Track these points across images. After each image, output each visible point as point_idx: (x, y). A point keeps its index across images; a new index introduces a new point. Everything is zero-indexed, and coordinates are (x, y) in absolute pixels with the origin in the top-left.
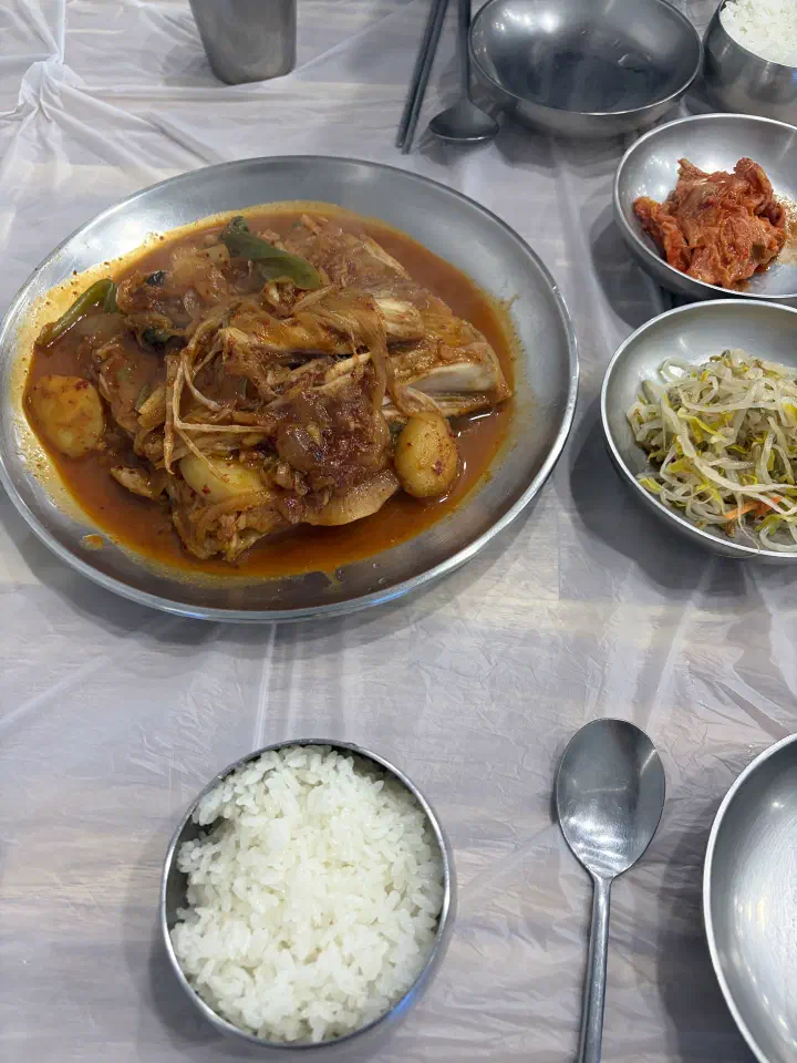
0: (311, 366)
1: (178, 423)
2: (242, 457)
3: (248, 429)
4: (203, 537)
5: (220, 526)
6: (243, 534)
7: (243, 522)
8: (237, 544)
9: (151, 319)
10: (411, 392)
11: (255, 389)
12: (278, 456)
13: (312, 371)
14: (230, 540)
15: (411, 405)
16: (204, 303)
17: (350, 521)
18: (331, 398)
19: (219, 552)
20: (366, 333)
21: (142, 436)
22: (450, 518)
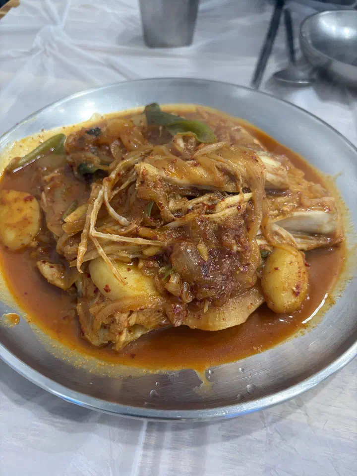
0: (204, 199)
1: (93, 232)
2: (141, 264)
3: (149, 242)
4: (99, 327)
5: (114, 321)
6: (131, 329)
7: (133, 320)
8: (127, 336)
9: (85, 156)
10: (276, 228)
11: (159, 212)
12: (171, 267)
13: (205, 202)
14: (120, 333)
15: (276, 238)
16: (125, 149)
17: (222, 328)
18: (219, 224)
19: (110, 342)
20: (251, 178)
21: (64, 239)
22: (303, 334)
